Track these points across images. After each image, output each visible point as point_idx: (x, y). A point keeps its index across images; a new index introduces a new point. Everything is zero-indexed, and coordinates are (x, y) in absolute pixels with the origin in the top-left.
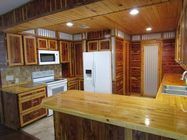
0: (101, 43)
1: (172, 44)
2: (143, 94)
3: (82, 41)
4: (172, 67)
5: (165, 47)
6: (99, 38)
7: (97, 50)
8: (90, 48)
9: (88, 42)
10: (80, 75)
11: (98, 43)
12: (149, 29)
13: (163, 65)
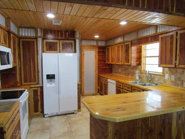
0: (62, 44)
1: (104, 51)
2: (84, 93)
3: (36, 38)
4: (104, 68)
5: (99, 52)
6: (60, 38)
7: (57, 50)
8: (47, 48)
9: (45, 41)
10: (31, 82)
11: (58, 43)
12: (97, 37)
13: (99, 67)
